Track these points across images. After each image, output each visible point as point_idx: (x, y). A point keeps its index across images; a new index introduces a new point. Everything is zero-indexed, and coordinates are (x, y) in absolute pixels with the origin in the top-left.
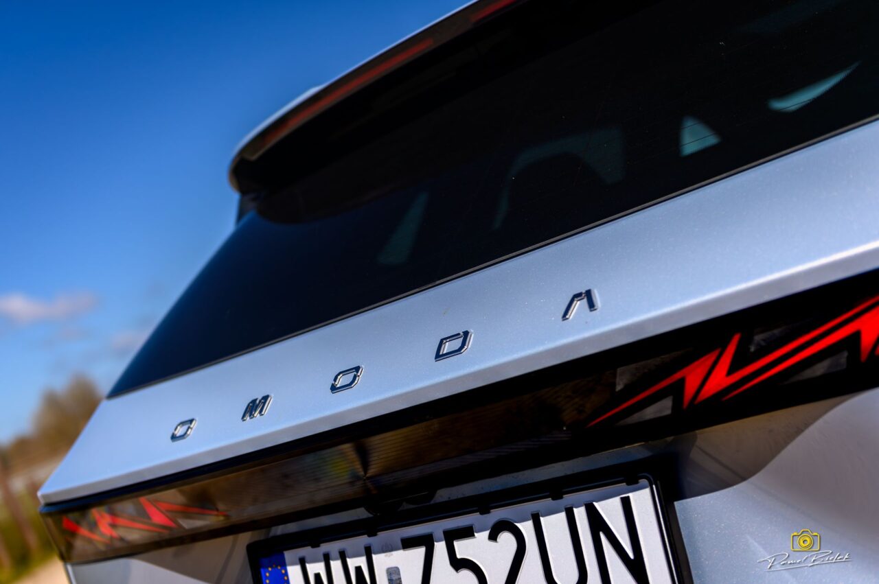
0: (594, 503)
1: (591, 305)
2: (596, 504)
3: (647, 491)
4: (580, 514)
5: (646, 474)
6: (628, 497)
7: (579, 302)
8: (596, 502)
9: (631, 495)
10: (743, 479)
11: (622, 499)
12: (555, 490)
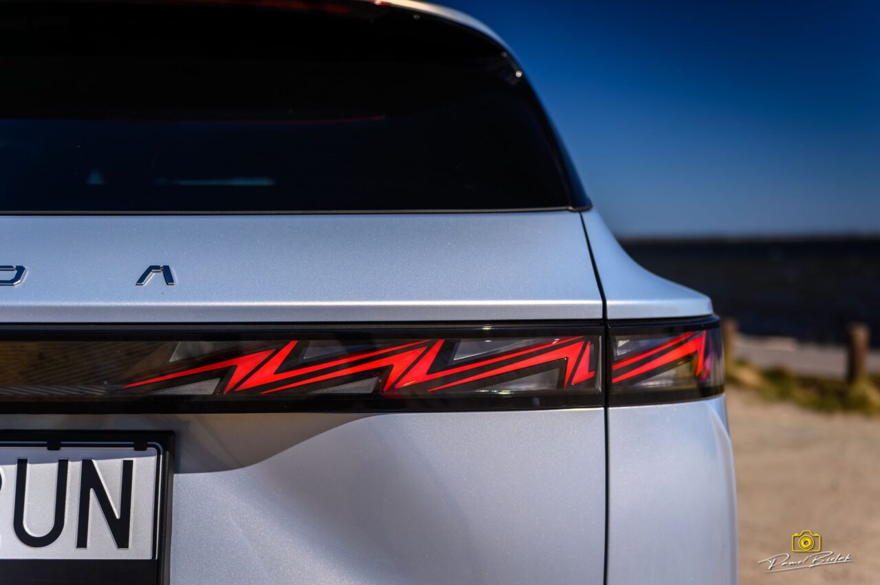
0: (93, 461)
1: (169, 279)
2: (95, 462)
3: (153, 459)
4: (74, 468)
5: (157, 444)
6: (132, 461)
7: (154, 274)
8: (95, 459)
9: (134, 460)
10: (241, 465)
11: (124, 461)
12: (53, 441)
